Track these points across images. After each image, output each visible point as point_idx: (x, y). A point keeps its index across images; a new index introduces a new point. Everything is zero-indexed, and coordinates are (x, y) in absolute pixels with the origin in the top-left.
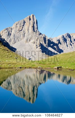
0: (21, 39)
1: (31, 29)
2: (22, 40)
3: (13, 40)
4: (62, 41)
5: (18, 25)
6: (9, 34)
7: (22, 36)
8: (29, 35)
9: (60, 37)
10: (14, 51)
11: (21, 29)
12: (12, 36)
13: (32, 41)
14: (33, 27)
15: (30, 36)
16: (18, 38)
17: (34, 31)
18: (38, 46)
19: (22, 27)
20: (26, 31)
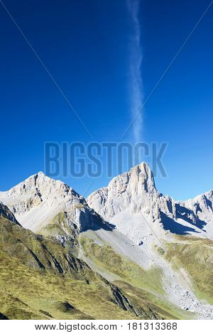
0: (125, 208)
1: (141, 188)
2: (127, 209)
3: (109, 211)
4: (202, 205)
5: (118, 183)
6: (103, 200)
7: (125, 201)
8: (138, 199)
10: (111, 230)
11: (123, 190)
12: (108, 204)
13: (144, 209)
14: (145, 183)
16: (118, 207)
17: (147, 191)
18: (156, 217)
19: (124, 185)
20: (133, 192)
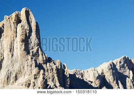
4: (109, 78)
9: (104, 68)
13: (22, 80)
14: (26, 41)
15: (17, 67)
17: (28, 53)
